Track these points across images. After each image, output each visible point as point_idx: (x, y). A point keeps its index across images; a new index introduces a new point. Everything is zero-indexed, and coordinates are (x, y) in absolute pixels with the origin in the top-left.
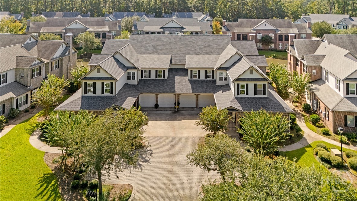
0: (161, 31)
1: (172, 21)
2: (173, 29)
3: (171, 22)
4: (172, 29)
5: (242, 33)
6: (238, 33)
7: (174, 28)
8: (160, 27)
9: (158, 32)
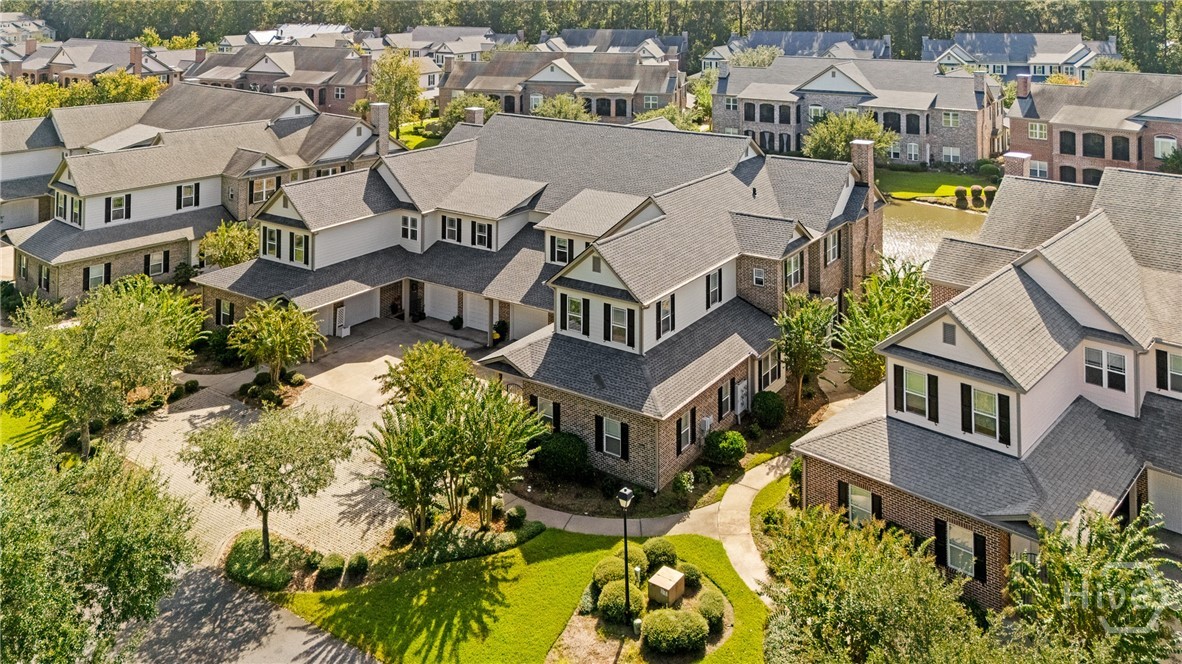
0: (793, 102)
1: (833, 70)
2: (836, 96)
3: (830, 73)
4: (831, 98)
5: (1079, 128)
6: (1063, 129)
7: (837, 92)
8: (794, 87)
9: (781, 104)
